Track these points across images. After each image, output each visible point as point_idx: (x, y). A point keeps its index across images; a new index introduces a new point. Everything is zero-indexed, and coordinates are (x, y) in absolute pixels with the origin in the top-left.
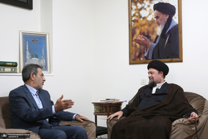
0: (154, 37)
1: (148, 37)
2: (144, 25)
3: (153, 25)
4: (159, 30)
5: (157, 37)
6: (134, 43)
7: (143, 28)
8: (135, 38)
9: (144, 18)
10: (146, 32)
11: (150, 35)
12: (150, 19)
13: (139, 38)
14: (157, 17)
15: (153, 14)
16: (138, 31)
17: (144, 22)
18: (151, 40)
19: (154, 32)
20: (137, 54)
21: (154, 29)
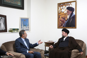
0: (66, 19)
1: (64, 19)
2: (63, 15)
3: (66, 15)
4: (68, 17)
5: (68, 19)
6: (59, 21)
7: (63, 16)
8: (60, 19)
9: (63, 12)
10: (63, 17)
11: (65, 18)
12: (65, 12)
13: (61, 19)
14: (68, 12)
15: (66, 11)
16: (61, 17)
17: (63, 14)
18: (65, 20)
19: (66, 17)
20: (60, 25)
21: (66, 16)
